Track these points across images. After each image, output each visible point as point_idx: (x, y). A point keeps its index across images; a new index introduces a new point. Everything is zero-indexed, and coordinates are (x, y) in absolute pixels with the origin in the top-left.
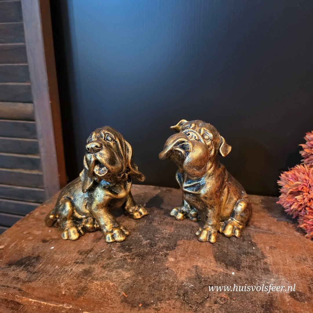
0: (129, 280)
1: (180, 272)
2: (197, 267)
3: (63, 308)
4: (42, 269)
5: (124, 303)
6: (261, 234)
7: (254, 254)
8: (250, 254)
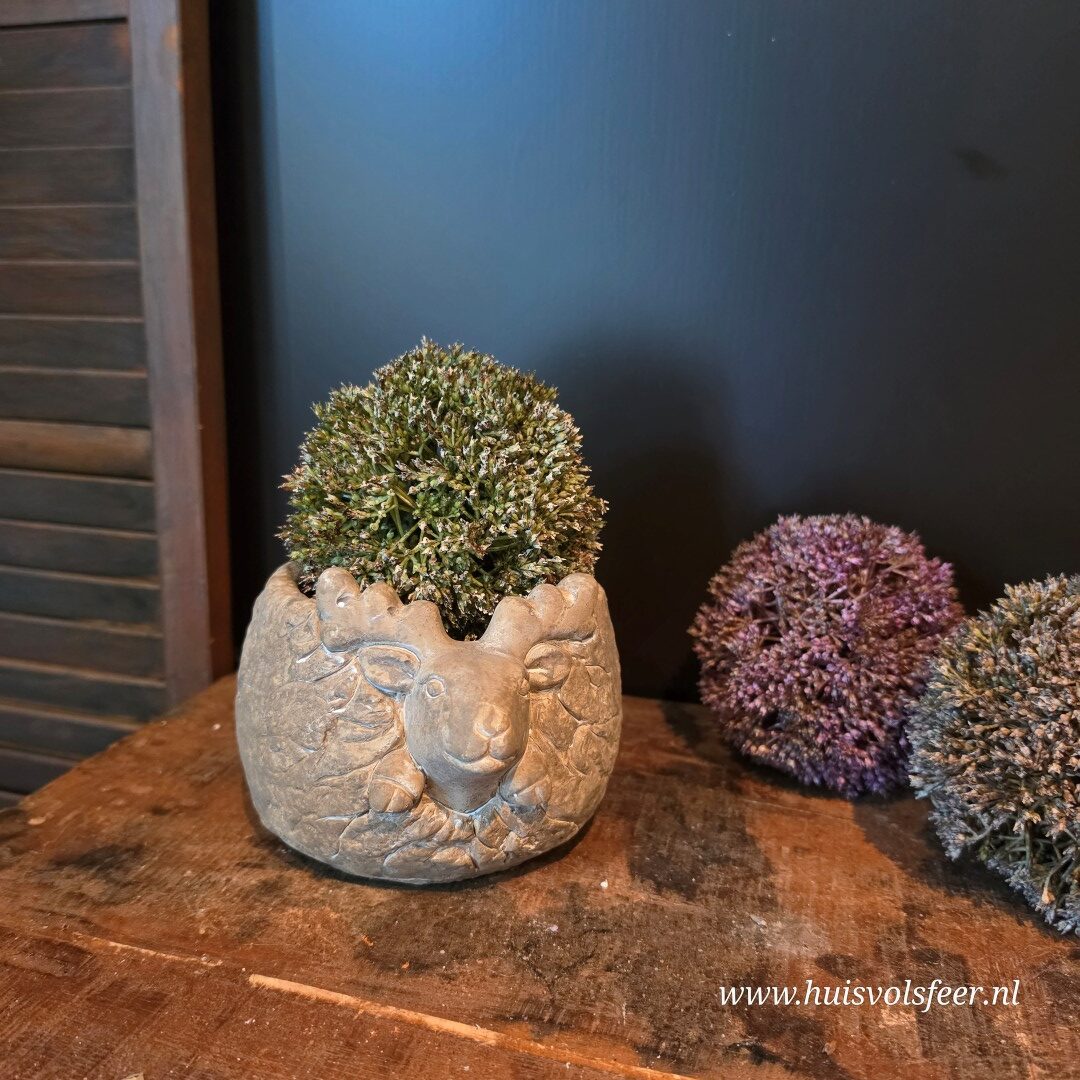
0: (384, 908)
1: (525, 895)
2: (575, 886)
3: (199, 966)
4: (148, 877)
5: (362, 959)
6: (776, 815)
7: (742, 863)
8: (731, 863)
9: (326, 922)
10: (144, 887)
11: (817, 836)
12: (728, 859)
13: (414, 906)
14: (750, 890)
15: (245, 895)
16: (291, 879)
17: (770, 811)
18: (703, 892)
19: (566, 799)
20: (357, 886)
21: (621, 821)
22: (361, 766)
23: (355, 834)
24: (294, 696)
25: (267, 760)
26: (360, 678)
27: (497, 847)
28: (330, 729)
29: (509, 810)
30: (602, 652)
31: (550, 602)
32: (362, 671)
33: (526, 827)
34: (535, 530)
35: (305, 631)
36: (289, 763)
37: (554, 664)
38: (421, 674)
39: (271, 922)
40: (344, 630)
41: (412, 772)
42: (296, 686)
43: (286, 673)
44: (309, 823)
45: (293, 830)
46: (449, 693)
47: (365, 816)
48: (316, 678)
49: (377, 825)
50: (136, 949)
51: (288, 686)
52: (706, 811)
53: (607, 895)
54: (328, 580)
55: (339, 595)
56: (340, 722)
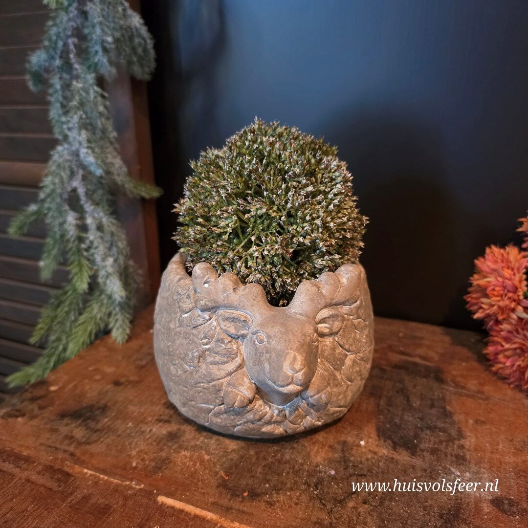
0: (235, 454)
1: (316, 448)
2: (345, 443)
3: (130, 488)
4: (109, 426)
5: (221, 488)
6: (464, 398)
7: (444, 430)
8: (437, 430)
9: (202, 461)
10: (106, 433)
11: (489, 413)
12: (436, 427)
13: (252, 452)
14: (450, 449)
15: (159, 441)
16: (184, 431)
17: (461, 395)
18: (422, 450)
19: (340, 397)
20: (221, 438)
21: (372, 400)
22: (219, 379)
23: (217, 414)
24: (182, 336)
25: (169, 369)
26: (218, 328)
27: (299, 424)
28: (202, 356)
29: (306, 405)
30: (363, 311)
31: (331, 284)
32: (219, 324)
33: (316, 414)
34: (323, 240)
35: (187, 298)
36: (180, 373)
37: (334, 321)
38: (253, 328)
39: (172, 459)
40: (208, 301)
41: (248, 385)
42: (183, 329)
43: (177, 322)
44: (191, 406)
45: (184, 407)
46: (269, 342)
47: (222, 406)
48: (193, 327)
49: (229, 412)
50: (98, 474)
51: (178, 329)
52: (422, 394)
53: (364, 450)
54: (198, 271)
55: (205, 280)
56: (207, 353)
